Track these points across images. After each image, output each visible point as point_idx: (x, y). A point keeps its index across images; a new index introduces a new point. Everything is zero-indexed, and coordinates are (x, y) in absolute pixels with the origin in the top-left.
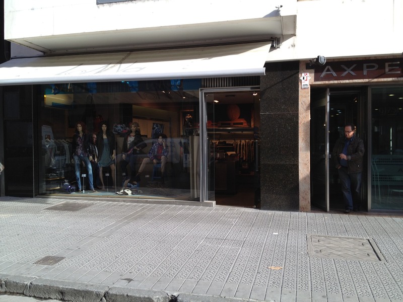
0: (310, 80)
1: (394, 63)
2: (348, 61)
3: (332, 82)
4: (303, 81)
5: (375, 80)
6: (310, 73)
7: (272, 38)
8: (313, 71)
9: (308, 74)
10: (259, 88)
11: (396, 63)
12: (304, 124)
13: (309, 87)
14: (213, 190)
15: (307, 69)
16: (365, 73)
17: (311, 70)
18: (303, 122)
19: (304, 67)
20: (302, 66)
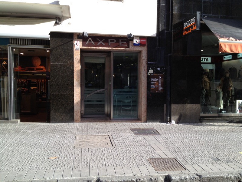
0: (80, 45)
1: (124, 40)
2: (100, 37)
3: (92, 48)
4: (76, 45)
5: (115, 48)
6: (80, 41)
7: (56, 17)
8: (82, 40)
9: (79, 42)
10: (49, 47)
11: (125, 40)
12: (77, 71)
13: (80, 49)
14: (18, 112)
15: (78, 39)
16: (109, 44)
17: (80, 40)
18: (76, 70)
19: (76, 37)
20: (75, 37)
